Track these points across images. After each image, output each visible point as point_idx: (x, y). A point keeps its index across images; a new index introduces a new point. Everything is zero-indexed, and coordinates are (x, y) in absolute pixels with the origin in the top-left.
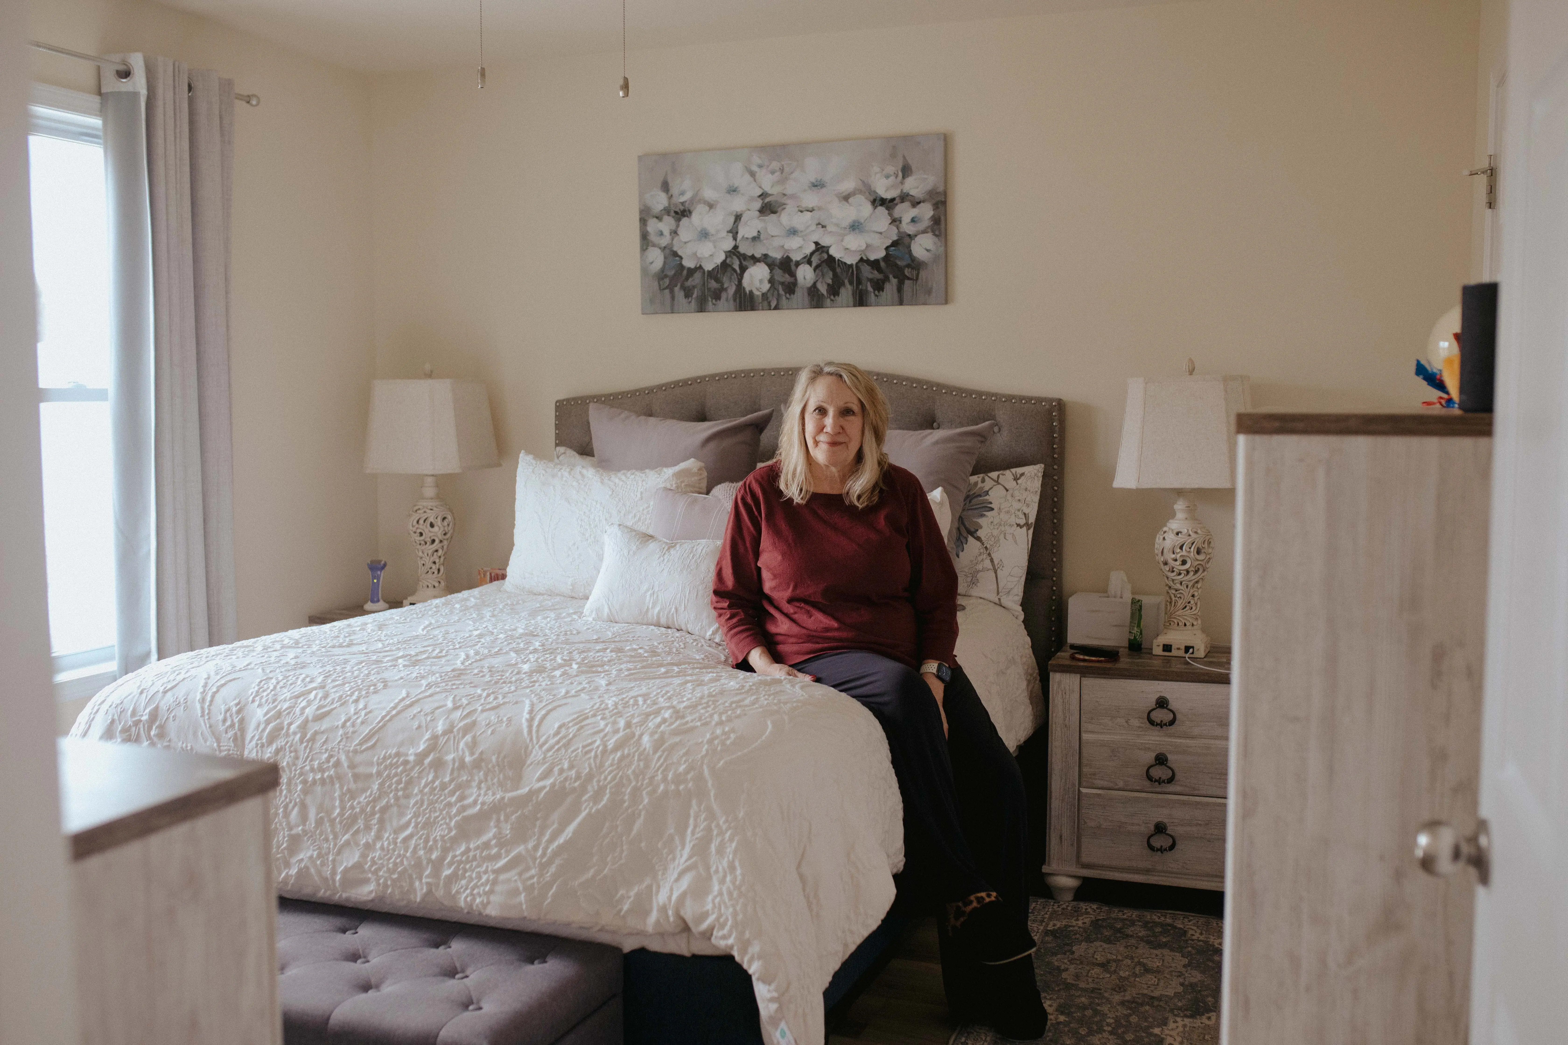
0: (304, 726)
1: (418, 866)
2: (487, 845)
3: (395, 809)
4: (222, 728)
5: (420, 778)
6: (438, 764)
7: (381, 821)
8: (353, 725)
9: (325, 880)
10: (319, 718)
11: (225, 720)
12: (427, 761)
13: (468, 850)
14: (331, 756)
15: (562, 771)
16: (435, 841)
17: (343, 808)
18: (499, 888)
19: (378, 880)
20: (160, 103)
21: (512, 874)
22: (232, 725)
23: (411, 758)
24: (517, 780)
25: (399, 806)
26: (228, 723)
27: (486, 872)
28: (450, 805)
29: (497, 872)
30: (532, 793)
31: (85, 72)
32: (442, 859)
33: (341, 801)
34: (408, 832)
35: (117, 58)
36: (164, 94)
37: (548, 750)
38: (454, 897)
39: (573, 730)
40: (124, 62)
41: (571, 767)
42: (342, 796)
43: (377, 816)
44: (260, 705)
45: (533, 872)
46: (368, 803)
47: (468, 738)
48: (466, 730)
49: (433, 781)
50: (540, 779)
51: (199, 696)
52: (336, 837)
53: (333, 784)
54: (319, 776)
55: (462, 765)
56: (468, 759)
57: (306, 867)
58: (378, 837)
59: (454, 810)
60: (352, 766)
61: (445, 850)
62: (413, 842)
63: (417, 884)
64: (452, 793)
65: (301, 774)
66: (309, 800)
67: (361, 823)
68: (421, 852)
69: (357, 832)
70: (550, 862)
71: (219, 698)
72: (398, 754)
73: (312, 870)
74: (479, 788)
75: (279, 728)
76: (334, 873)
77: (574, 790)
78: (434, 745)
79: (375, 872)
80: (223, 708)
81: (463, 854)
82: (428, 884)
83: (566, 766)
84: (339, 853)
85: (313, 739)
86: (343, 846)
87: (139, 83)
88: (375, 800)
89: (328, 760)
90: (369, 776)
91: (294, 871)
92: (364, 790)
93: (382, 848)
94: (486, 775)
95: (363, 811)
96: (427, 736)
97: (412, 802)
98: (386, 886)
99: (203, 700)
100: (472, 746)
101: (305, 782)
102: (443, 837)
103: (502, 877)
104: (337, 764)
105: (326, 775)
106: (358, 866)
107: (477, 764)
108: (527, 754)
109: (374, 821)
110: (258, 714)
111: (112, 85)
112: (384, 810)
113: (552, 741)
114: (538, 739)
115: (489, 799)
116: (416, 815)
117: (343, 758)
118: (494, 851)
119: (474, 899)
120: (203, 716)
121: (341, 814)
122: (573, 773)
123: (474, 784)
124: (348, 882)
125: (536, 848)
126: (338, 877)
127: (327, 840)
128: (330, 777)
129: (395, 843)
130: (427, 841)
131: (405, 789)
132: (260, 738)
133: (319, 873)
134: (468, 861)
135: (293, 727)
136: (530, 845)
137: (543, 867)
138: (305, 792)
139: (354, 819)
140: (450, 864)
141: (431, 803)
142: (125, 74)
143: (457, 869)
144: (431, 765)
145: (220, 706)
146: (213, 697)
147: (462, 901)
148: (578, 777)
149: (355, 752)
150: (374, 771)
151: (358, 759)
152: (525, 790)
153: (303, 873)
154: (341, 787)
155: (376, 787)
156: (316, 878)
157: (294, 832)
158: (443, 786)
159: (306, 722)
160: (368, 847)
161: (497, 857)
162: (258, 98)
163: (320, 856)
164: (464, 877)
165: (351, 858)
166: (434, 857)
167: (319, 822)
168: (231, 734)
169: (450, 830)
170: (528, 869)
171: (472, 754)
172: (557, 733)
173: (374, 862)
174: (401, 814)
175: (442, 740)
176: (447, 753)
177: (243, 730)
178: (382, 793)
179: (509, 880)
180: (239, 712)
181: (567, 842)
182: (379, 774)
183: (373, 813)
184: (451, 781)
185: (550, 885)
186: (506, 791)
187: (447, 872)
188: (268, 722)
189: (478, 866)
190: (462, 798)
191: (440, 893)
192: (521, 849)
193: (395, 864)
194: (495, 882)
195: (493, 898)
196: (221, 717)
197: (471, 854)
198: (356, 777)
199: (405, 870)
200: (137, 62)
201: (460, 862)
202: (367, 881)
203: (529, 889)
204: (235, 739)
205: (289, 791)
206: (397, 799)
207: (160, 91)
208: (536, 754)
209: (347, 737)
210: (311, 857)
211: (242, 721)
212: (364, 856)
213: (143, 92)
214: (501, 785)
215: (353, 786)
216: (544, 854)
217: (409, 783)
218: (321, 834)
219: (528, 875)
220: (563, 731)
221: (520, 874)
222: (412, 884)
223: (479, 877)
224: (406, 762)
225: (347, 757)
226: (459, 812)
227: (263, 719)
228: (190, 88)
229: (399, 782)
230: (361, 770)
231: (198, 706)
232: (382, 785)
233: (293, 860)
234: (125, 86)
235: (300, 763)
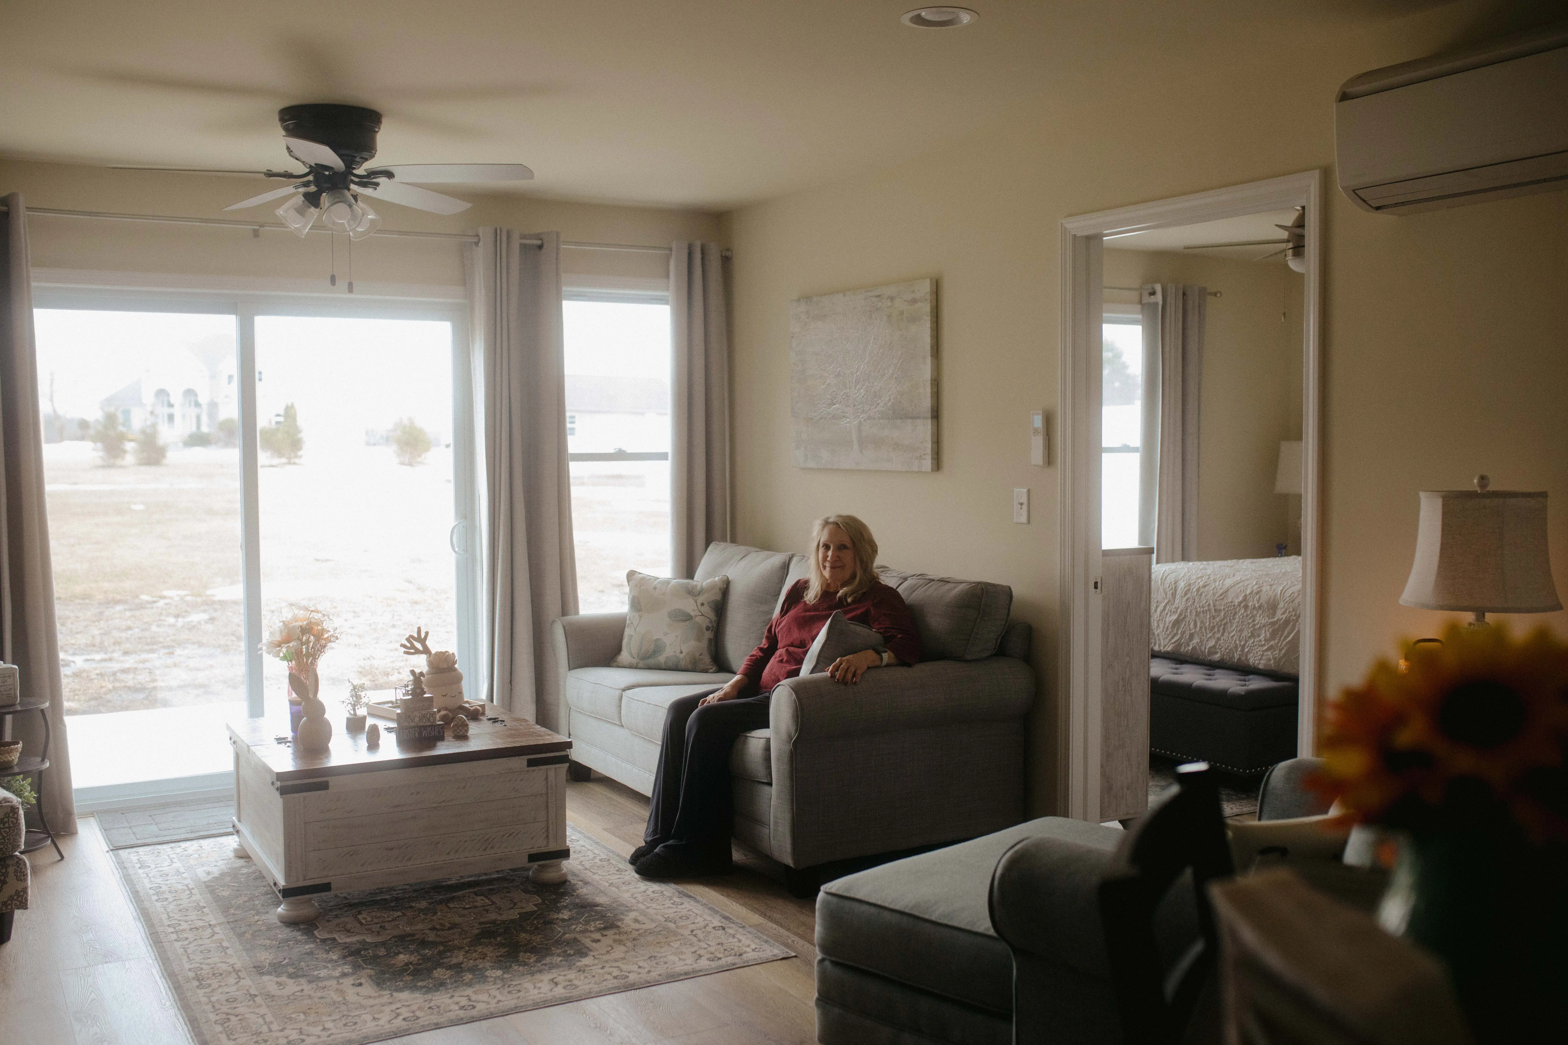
0: (1198, 590)
1: (1236, 647)
2: (1260, 641)
3: (1229, 624)
4: (1168, 590)
5: (1239, 612)
6: (1246, 607)
7: (1224, 629)
8: (1217, 590)
9: (1202, 652)
10: (1204, 586)
11: (1169, 587)
12: (1242, 605)
13: (1254, 642)
14: (1207, 602)
15: (1289, 612)
16: (1243, 638)
17: (1210, 623)
18: (1264, 658)
19: (1221, 652)
20: (1168, 305)
21: (1269, 653)
22: (1172, 589)
23: (1236, 604)
24: (1274, 614)
25: (1231, 623)
26: (1170, 588)
27: (1259, 651)
28: (1249, 624)
29: (1264, 651)
30: (1279, 620)
31: (1135, 295)
32: (1244, 645)
33: (1209, 620)
34: (1233, 634)
35: (1149, 286)
36: (1171, 300)
37: (1286, 603)
38: (1248, 661)
39: (1296, 595)
40: (1153, 288)
41: (1293, 611)
42: (1210, 618)
43: (1222, 626)
44: (1183, 581)
45: (1277, 652)
46: (1219, 621)
47: (1258, 596)
48: (1257, 593)
49: (1244, 613)
50: (1281, 615)
51: (1160, 577)
52: (1207, 634)
53: (1207, 613)
54: (1202, 609)
55: (1254, 608)
56: (1257, 605)
57: (1195, 647)
58: (1223, 635)
59: (1250, 626)
60: (1214, 606)
61: (1246, 641)
62: (1235, 638)
63: (1235, 654)
64: (1250, 619)
65: (1195, 608)
66: (1197, 619)
67: (1216, 629)
68: (1237, 642)
69: (1215, 633)
70: (1283, 648)
71: (1168, 578)
72: (1232, 602)
73: (1197, 647)
74: (1260, 617)
75: (1189, 590)
76: (1205, 648)
77: (1293, 620)
78: (1245, 598)
79: (1220, 649)
80: (1169, 582)
81: (1252, 643)
82: (1240, 655)
83: (1291, 610)
84: (1207, 641)
85: (1201, 595)
86: (1209, 638)
87: (1159, 298)
88: (1222, 620)
89: (1206, 603)
90: (1220, 610)
91: (1190, 648)
92: (1218, 616)
93: (1224, 639)
94: (1263, 612)
95: (1217, 624)
96: (1243, 595)
97: (1236, 621)
98: (1224, 655)
99: (1162, 579)
100: (1258, 601)
101: (1197, 611)
102: (1246, 636)
103: (1266, 653)
104: (1209, 605)
105: (1205, 609)
106: (1214, 646)
107: (1260, 607)
108: (1278, 604)
109: (1221, 629)
110: (1182, 584)
111: (1147, 299)
112: (1225, 624)
113: (1288, 599)
114: (1283, 598)
115: (1263, 621)
116: (1237, 627)
117: (1211, 602)
118: (1263, 642)
119: (1255, 662)
120: (1161, 584)
121: (1209, 625)
122: (1293, 613)
123: (1258, 615)
124: (1210, 653)
125: (1278, 643)
126: (1207, 651)
127: (1203, 635)
128: (1206, 610)
129: (1228, 637)
130: (1240, 637)
131: (1233, 616)
132: (1182, 593)
133: (1200, 649)
134: (1253, 646)
135: (1194, 590)
136: (1276, 641)
137: (1280, 650)
138: (1196, 615)
139: (1214, 627)
140: (1247, 647)
141: (1242, 622)
142: (1153, 293)
143: (1250, 649)
144: (1243, 607)
145: (1168, 581)
146: (1166, 577)
147: (1251, 661)
148: (1295, 615)
149: (1216, 600)
150: (1223, 608)
151: (1218, 603)
152: (1276, 619)
153: (1194, 648)
154: (1210, 614)
155: (1222, 615)
156: (1199, 651)
157: (1191, 632)
158: (1247, 616)
159: (1199, 588)
160: (1219, 639)
161: (1264, 645)
162: (1219, 292)
163: (1201, 642)
164: (1252, 653)
165: (1212, 643)
166: (1242, 644)
167: (1201, 628)
168: (1171, 591)
169: (1248, 633)
170: (1275, 651)
171: (1258, 603)
172: (1290, 596)
173: (1220, 645)
174: (1231, 626)
175: (1248, 597)
176: (1250, 602)
177: (1176, 590)
178: (1225, 617)
179: (1268, 655)
180: (1174, 584)
181: (1289, 641)
182: (1224, 609)
183: (1221, 625)
184: (1250, 613)
185: (1282, 657)
186: (1269, 619)
187: (1246, 650)
188: (1185, 588)
189: (1257, 648)
190: (1254, 621)
191: (1243, 658)
192: (1272, 643)
193: (1228, 646)
194: (1262, 655)
195: (1261, 662)
196: (1168, 585)
197: (1255, 643)
198: (1215, 610)
199: (1231, 649)
200: (1158, 288)
201: (1251, 646)
202: (1217, 653)
203: (1275, 659)
204: (1173, 594)
205: (1191, 615)
206: (1230, 620)
207: (1169, 300)
208: (1281, 605)
209: (1214, 594)
210: (1197, 643)
211: (1175, 587)
212: (1216, 642)
213: (1161, 302)
214: (1268, 616)
215: (1214, 614)
216: (1281, 645)
217: (1235, 613)
218: (1201, 633)
219: (1275, 653)
220: (1293, 595)
221: (1272, 653)
222: (1233, 654)
223: (1257, 653)
224: (1234, 605)
225: (1213, 603)
226: (1252, 627)
227: (1183, 587)
228: (1184, 294)
229: (1231, 613)
230: (1218, 607)
231: (1160, 581)
232: (1225, 614)
233: (1191, 643)
234: (1152, 299)
235: (1195, 604)
